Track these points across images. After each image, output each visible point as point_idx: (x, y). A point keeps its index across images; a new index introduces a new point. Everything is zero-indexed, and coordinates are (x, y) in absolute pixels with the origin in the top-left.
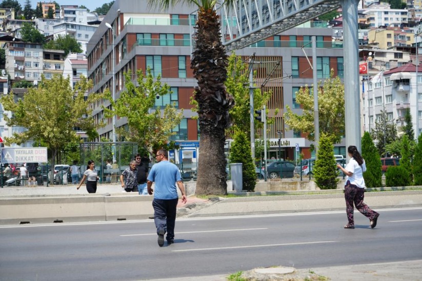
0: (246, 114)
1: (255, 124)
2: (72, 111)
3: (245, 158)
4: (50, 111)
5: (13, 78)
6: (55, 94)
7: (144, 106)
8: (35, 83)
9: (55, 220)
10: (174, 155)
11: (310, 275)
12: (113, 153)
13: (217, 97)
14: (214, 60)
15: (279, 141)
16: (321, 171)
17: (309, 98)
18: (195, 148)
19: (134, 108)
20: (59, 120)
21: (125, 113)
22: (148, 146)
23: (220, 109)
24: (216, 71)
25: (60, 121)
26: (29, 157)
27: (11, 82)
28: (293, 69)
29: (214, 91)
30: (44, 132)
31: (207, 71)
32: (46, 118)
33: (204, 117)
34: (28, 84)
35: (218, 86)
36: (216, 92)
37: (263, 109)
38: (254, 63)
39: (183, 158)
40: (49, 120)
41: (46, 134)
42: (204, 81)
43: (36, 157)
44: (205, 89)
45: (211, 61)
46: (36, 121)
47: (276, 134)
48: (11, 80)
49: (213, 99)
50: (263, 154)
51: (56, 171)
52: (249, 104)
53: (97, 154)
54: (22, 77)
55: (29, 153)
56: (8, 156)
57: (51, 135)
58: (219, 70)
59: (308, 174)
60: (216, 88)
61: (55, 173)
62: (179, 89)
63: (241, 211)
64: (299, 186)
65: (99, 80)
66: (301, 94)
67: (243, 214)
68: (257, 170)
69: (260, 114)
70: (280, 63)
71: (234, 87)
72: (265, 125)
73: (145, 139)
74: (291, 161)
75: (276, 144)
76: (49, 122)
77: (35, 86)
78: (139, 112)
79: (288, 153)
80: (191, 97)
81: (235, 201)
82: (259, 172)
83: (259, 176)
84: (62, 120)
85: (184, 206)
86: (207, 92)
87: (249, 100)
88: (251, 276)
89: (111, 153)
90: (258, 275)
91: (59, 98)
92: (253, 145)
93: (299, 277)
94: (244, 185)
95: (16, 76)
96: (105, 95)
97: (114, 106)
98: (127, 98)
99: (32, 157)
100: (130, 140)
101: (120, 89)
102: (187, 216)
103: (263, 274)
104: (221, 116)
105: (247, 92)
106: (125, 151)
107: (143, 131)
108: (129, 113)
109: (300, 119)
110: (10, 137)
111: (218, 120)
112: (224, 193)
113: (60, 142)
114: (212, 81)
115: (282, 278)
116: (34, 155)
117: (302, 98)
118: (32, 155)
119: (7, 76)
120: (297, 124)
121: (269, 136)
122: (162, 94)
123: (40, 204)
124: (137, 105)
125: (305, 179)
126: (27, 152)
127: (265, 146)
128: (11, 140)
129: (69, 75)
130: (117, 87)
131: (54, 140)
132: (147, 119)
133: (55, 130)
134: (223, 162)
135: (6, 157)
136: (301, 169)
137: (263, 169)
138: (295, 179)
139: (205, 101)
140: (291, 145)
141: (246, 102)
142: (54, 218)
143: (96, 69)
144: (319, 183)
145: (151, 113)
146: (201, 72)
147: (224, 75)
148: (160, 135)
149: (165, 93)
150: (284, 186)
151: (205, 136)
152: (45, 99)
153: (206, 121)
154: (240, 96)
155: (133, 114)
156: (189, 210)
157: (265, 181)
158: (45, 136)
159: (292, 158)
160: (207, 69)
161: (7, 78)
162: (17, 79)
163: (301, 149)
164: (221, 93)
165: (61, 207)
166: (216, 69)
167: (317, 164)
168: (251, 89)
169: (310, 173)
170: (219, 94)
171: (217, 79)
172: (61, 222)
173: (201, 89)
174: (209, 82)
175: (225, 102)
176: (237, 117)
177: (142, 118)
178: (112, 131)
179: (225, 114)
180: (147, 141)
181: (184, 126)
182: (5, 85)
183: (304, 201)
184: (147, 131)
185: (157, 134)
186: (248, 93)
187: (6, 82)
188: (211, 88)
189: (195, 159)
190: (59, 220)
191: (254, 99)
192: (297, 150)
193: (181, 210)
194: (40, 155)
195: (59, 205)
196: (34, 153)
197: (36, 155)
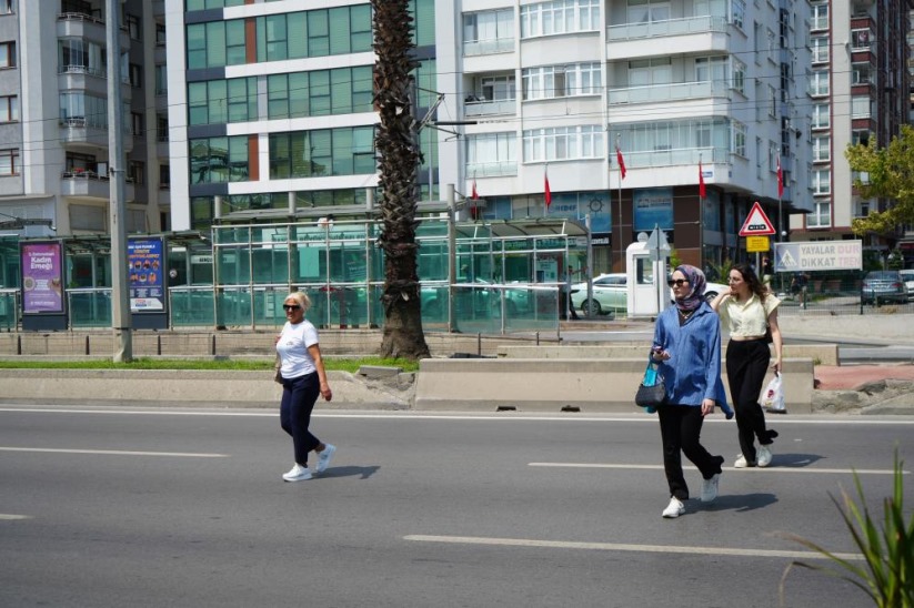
9: (565, 406)
26: (827, 260)
55: (827, 251)
56: (787, 257)
85: (853, 389)
99: (833, 259)
102: (859, 411)
116: (836, 255)
118: (832, 256)
126: (824, 250)
135: (784, 259)
142: (564, 402)
156: (867, 396)
165: (579, 380)
172: (577, 410)
190: (573, 406)
193: (845, 395)
194: (849, 255)
195: (576, 376)
196: (836, 251)
197: (841, 255)
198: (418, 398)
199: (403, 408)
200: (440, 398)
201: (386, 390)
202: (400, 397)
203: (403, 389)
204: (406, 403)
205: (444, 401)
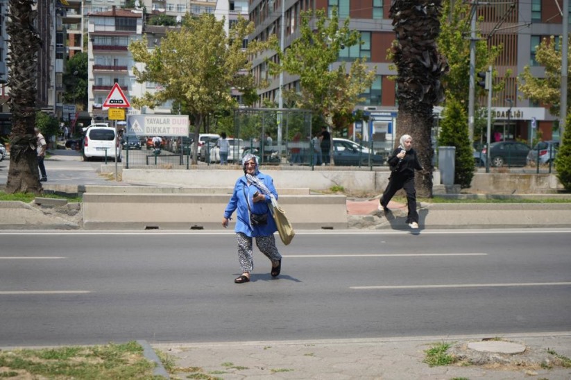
0: (464, 75)
1: (476, 89)
2: (225, 65)
3: (460, 139)
4: (195, 64)
5: (149, 11)
6: (204, 41)
7: (323, 60)
8: (179, 19)
9: (193, 226)
10: (362, 128)
11: (549, 358)
12: (278, 123)
13: (424, 60)
14: (422, 7)
15: (509, 112)
16: (566, 162)
17: (554, 55)
18: (390, 119)
19: (310, 63)
20: (207, 76)
21: (296, 69)
22: (327, 115)
23: (427, 77)
24: (425, 23)
25: (209, 79)
26: (164, 128)
27: (147, 16)
28: (534, 10)
29: (420, 52)
30: (186, 92)
31: (411, 22)
32: (189, 72)
33: (405, 87)
34: (169, 21)
35: (427, 44)
36: (424, 53)
37: (489, 71)
38: (478, 4)
39: (374, 132)
40: (194, 76)
41: (188, 95)
42: (407, 36)
43: (174, 128)
44: (408, 47)
45: (419, 8)
46: (176, 77)
47: (504, 102)
48: (148, 15)
49: (419, 62)
50: (485, 129)
51: (201, 142)
52: (469, 62)
53: (257, 122)
54: (162, 10)
55: (164, 122)
56: (136, 125)
57: (196, 97)
58: (429, 21)
59: (547, 162)
60: (423, 46)
61: (199, 145)
62: (373, 35)
63: (450, 223)
64: (533, 180)
65: (264, 17)
66: (544, 49)
67: (453, 227)
68: (475, 154)
69: (484, 78)
70: (516, 6)
71: (450, 36)
72: (490, 94)
73: (322, 106)
74: (523, 141)
75: (503, 115)
76: (194, 79)
77: (179, 23)
78: (316, 69)
79: (520, 128)
80: (389, 50)
81: (443, 209)
82: (478, 156)
83: (478, 162)
84: (211, 77)
85: (370, 214)
86: (411, 52)
87: (469, 56)
88: (461, 355)
89: (275, 121)
90: (472, 354)
91: (210, 47)
92: (471, 120)
93: (533, 361)
94: (456, 177)
95: (154, 9)
96: (271, 43)
97: (283, 59)
98: (301, 49)
99: (168, 128)
100: (302, 106)
101: (292, 31)
102: (374, 227)
103: (479, 352)
104: (430, 86)
105: (468, 44)
106: (294, 120)
107: (321, 95)
108: (302, 69)
109: (540, 85)
110: (140, 98)
111: (424, 92)
112: (428, 196)
113: (207, 106)
114: (418, 36)
115: (507, 360)
116: (171, 125)
117: (545, 54)
118: (168, 126)
119: (142, 9)
120: (535, 92)
121: (494, 104)
122: (349, 45)
123: (173, 202)
124: (314, 59)
125: (544, 169)
126: (162, 122)
127: (489, 119)
128: (142, 102)
129: (224, 17)
130: (288, 29)
131: (199, 104)
132: (326, 79)
133: (200, 89)
134: (428, 152)
135: (133, 127)
136: (539, 155)
137: (484, 152)
138: (528, 169)
139: (407, 65)
140: (525, 117)
141: (465, 58)
142: (192, 223)
143: (261, 4)
144: (562, 178)
145: (333, 69)
146: (403, 24)
147: (435, 28)
148: (343, 101)
149: (354, 43)
150: (513, 180)
151: (404, 115)
152: (189, 47)
153: (407, 92)
154: (457, 49)
155: (307, 71)
156: (378, 218)
157: (487, 171)
158: (188, 97)
159: (526, 137)
160: (412, 20)
161: (141, 12)
162: (155, 13)
163: (539, 122)
164: (431, 54)
165: (201, 208)
166: (425, 19)
167: (562, 151)
168: (472, 40)
169: (550, 161)
170: (427, 55)
171: (425, 35)
172: (201, 228)
173: (403, 48)
174: (415, 38)
175: (435, 67)
176: (452, 79)
177: (319, 77)
178: (278, 88)
179: (434, 84)
180: (326, 108)
181: (377, 86)
182: (139, 21)
183: (541, 212)
184: (326, 95)
185: (340, 100)
186: (469, 47)
187: (141, 17)
188: (416, 46)
189: (390, 135)
190: (199, 225)
191: (476, 55)
192: (533, 126)
193: (366, 218)
194: (179, 126)
195: (199, 205)
196: (171, 122)
197: (174, 126)
198: (86, 221)
199: (74, 228)
200: (103, 221)
201: (58, 216)
202: (72, 220)
203: (72, 214)
204: (77, 225)
205: (105, 223)
